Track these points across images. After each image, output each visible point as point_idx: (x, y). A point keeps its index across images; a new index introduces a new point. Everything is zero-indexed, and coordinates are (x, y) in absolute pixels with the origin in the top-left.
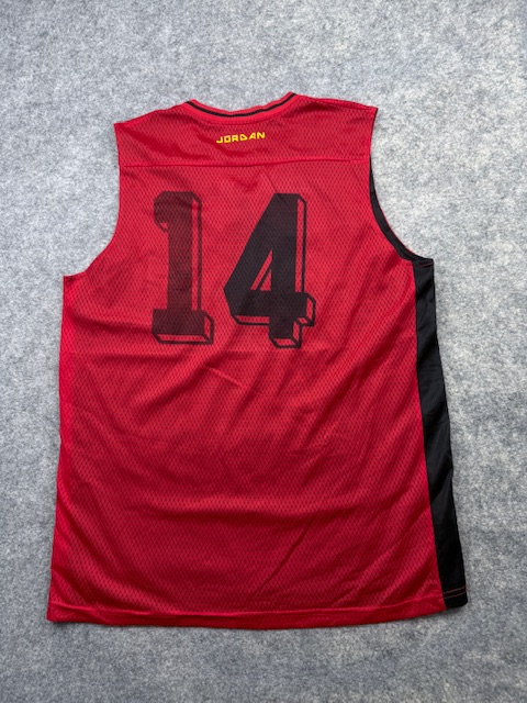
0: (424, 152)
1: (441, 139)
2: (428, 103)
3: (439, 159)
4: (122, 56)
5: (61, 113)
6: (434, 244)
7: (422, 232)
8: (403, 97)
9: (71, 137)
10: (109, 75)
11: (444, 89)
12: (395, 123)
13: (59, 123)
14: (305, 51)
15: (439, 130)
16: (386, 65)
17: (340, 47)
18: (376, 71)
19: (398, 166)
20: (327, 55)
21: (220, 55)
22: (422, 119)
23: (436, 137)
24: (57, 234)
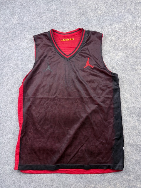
0: (120, 41)
1: (125, 38)
2: (122, 28)
3: (124, 44)
4: (42, 12)
5: (25, 26)
6: (122, 66)
7: (119, 63)
8: (116, 27)
9: (27, 32)
10: (38, 17)
11: (127, 25)
12: (113, 33)
13: (24, 28)
14: (90, 13)
15: (125, 36)
16: (112, 18)
17: (100, 13)
18: (109, 19)
19: (113, 45)
20: (96, 14)
21: (68, 13)
22: (120, 33)
23: (124, 38)
24: (22, 58)
